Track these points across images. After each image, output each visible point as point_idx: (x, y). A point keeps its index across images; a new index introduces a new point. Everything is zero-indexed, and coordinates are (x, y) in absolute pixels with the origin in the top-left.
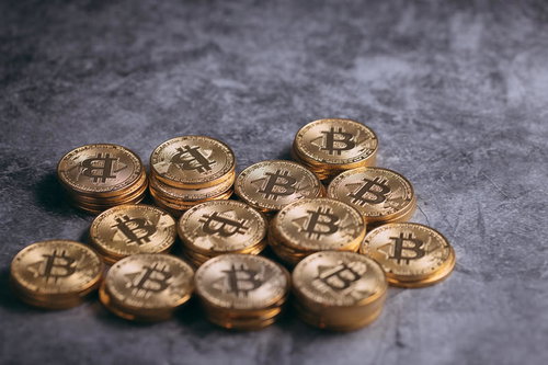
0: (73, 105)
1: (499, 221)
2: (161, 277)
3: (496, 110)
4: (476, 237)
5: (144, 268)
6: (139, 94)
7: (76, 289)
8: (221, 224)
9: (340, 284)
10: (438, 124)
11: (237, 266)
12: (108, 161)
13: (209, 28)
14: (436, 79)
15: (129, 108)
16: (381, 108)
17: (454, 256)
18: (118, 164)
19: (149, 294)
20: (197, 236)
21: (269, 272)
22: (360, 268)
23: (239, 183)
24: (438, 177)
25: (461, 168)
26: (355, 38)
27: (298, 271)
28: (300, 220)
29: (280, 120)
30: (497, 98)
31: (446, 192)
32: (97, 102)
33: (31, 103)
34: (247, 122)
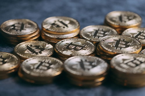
2: (47, 65)
5: (39, 61)
7: (7, 69)
9: (134, 65)
11: (83, 60)
19: (42, 71)
20: (64, 50)
21: (99, 63)
23: (82, 33)
27: (113, 61)
28: (111, 43)
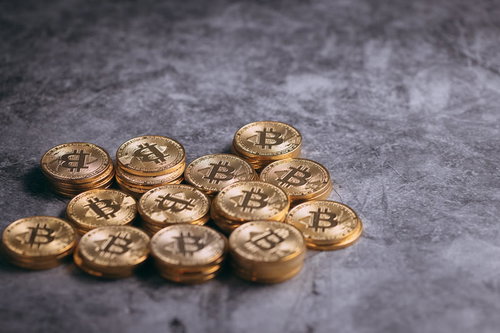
0: (55, 115)
1: (399, 199)
2: (123, 243)
3: (400, 115)
4: (380, 212)
5: (110, 236)
6: (109, 106)
7: (55, 252)
8: (173, 203)
9: (268, 245)
10: (352, 126)
11: (185, 234)
12: (82, 155)
13: (167, 54)
14: (352, 91)
15: (101, 116)
16: (306, 115)
17: (361, 225)
18: (91, 158)
19: (113, 256)
20: (153, 212)
21: (211, 238)
22: (283, 233)
23: (188, 171)
24: (351, 167)
25: (369, 159)
26: (286, 60)
27: (233, 236)
28: (236, 198)
29: (223, 124)
30: (401, 106)
31: (358, 177)
32: (75, 112)
33: (21, 114)
34: (196, 126)
